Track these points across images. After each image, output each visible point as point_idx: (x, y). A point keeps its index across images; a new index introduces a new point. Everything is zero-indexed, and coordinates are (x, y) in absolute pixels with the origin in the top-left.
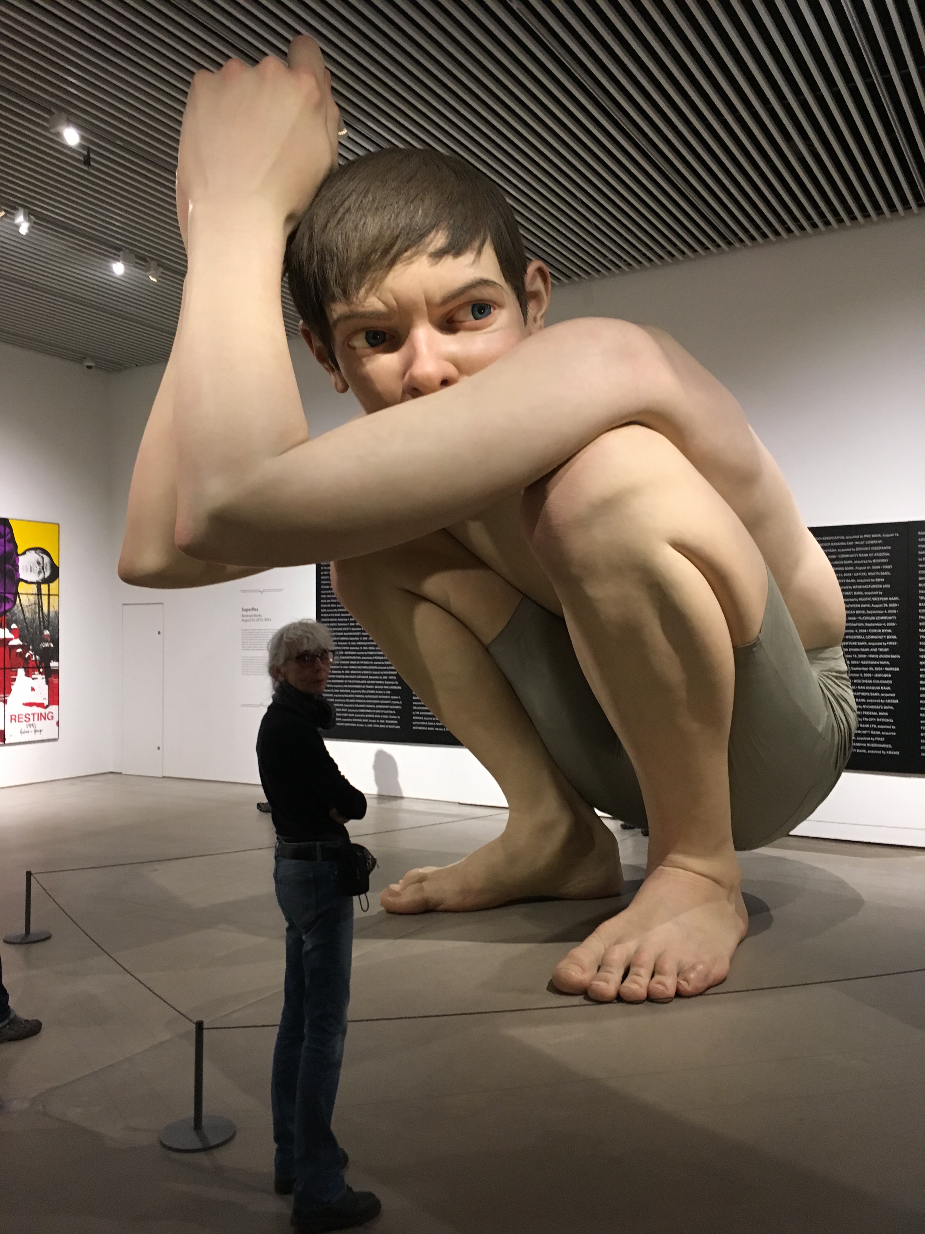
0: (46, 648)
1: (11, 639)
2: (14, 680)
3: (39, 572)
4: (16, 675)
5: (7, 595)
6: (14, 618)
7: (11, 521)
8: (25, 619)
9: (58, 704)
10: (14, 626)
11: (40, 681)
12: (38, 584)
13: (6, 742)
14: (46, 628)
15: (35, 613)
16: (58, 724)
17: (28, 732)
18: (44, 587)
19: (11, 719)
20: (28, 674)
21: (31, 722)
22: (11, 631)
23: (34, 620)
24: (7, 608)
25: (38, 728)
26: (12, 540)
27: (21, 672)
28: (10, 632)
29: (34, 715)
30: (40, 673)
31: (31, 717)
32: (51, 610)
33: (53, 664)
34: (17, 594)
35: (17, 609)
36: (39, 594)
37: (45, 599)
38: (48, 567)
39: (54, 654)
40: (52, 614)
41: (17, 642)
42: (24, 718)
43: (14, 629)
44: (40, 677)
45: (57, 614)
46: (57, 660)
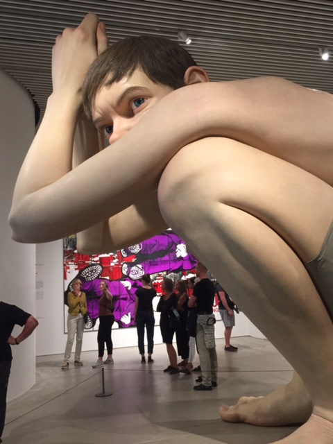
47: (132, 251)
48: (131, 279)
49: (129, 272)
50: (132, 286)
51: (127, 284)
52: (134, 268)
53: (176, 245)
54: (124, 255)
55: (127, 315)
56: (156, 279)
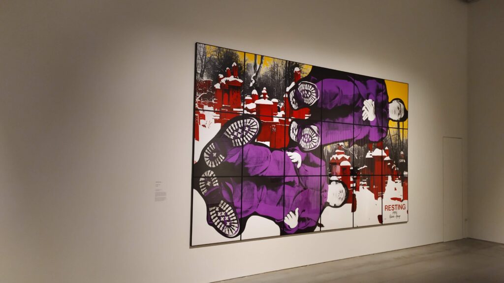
0: (401, 162)
1: (385, 157)
2: (387, 183)
3: (399, 114)
4: (387, 180)
5: (383, 128)
6: (387, 143)
7: (386, 81)
8: (392, 144)
9: (407, 199)
10: (387, 148)
11: (399, 184)
12: (398, 121)
13: (383, 223)
14: (402, 150)
15: (396, 140)
16: (408, 211)
17: (393, 217)
18: (401, 123)
19: (385, 208)
20: (393, 180)
21: (395, 210)
22: (386, 151)
23: (396, 144)
24: (384, 136)
25: (398, 215)
26: (386, 93)
27: (390, 177)
28: (385, 152)
29: (396, 205)
30: (399, 179)
31: (395, 207)
32: (404, 138)
33: (405, 173)
34: (388, 128)
35: (388, 137)
36: (398, 128)
37: (401, 130)
38: (403, 111)
40: (404, 141)
41: (387, 158)
42: (392, 208)
43: (387, 150)
44: (399, 181)
45: (407, 141)
46: (407, 171)
47: (306, 101)
48: (302, 150)
49: (299, 136)
50: (302, 162)
51: (296, 157)
52: (307, 131)
53: (363, 100)
54: (294, 106)
55: (294, 212)
56: (335, 153)
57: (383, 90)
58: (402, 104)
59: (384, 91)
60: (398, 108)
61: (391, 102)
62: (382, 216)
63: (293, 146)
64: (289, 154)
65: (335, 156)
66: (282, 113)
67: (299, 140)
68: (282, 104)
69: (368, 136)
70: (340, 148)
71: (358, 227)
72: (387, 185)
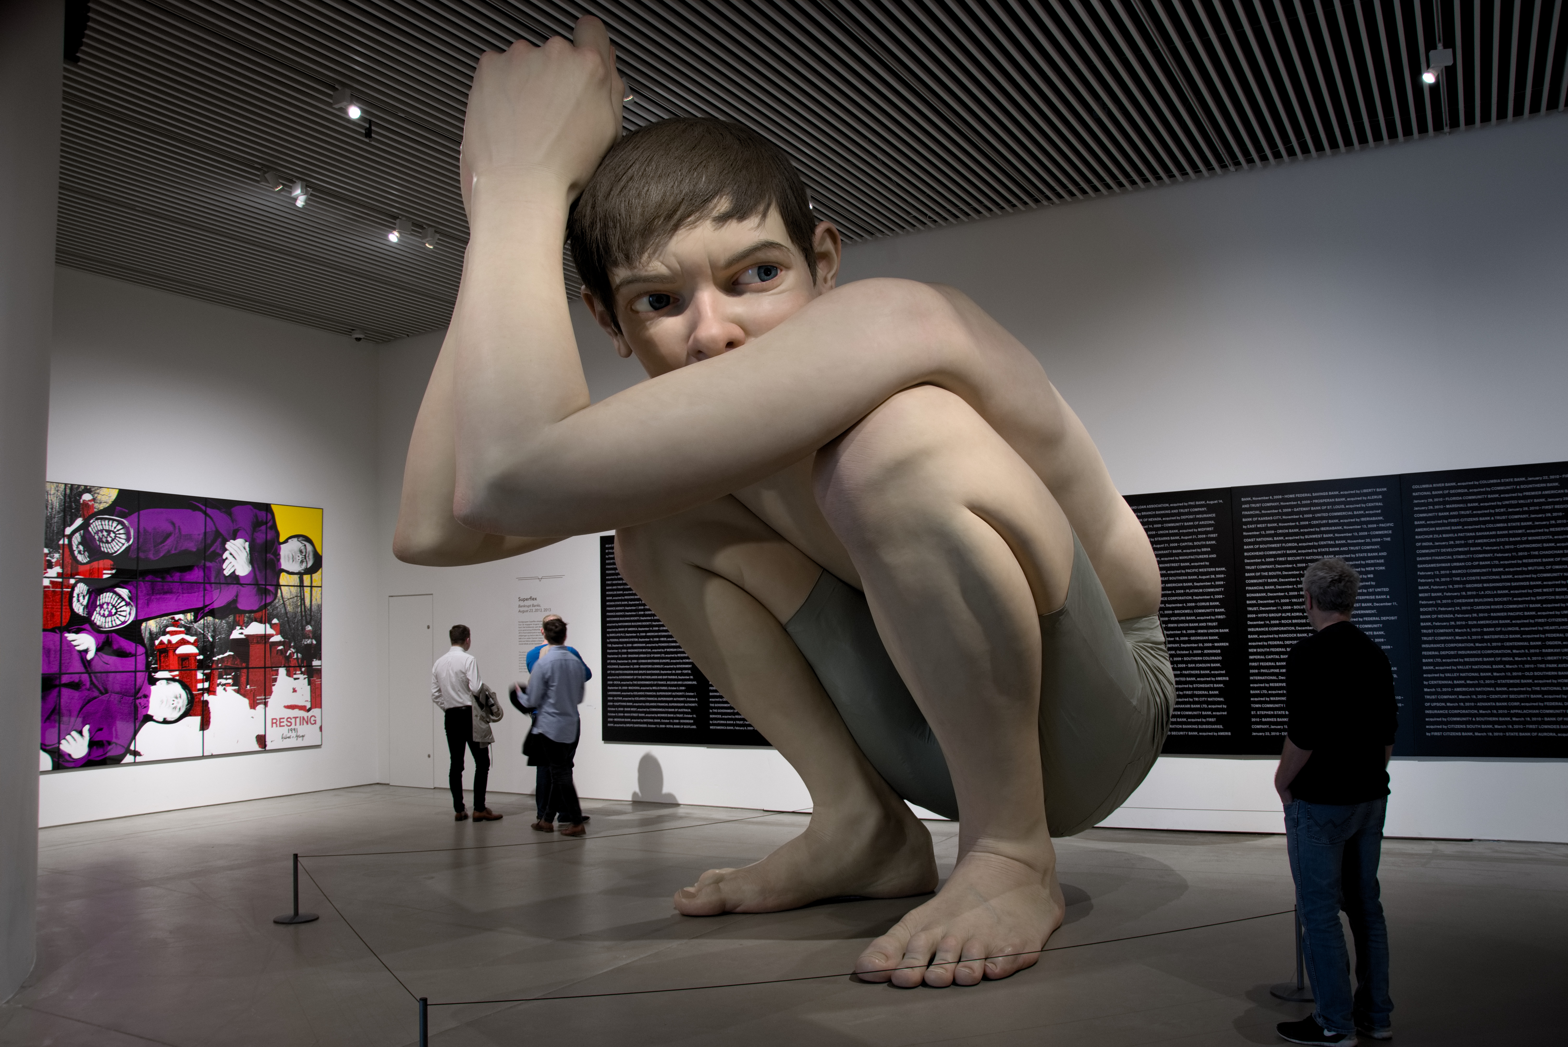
0: (307, 644)
1: (272, 636)
2: (275, 680)
3: (302, 562)
4: (277, 675)
5: (268, 587)
6: (275, 612)
7: (272, 506)
8: (286, 613)
9: (321, 707)
10: (275, 621)
11: (302, 682)
12: (301, 575)
13: (267, 748)
14: (308, 623)
15: (297, 607)
16: (321, 728)
17: (289, 737)
18: (307, 579)
19: (273, 723)
20: (289, 674)
21: (293, 727)
22: (273, 626)
23: (295, 614)
24: (268, 601)
25: (300, 733)
26: (274, 527)
27: (282, 671)
28: (271, 627)
29: (296, 718)
30: (302, 673)
31: (293, 721)
32: (313, 603)
33: (315, 663)
34: (278, 586)
35: (278, 602)
36: (301, 586)
37: (307, 591)
38: (311, 556)
39: (315, 651)
40: (314, 608)
41: (278, 638)
42: (286, 723)
43: (275, 624)
44: (302, 677)
45: (320, 607)
46: (320, 659)
47: (105, 548)
48: (95, 630)
49: (91, 607)
50: (98, 650)
51: (84, 642)
52: (106, 597)
53: (225, 541)
54: (80, 558)
55: (81, 733)
56: (164, 633)
57: (266, 523)
58: (308, 545)
59: (269, 524)
60: (301, 552)
61: (286, 541)
62: (265, 735)
63: (81, 624)
64: (70, 636)
65: (165, 639)
66: (58, 569)
67: (90, 614)
68: (57, 555)
69: (235, 601)
70: (176, 623)
71: (212, 756)
72: (277, 684)
